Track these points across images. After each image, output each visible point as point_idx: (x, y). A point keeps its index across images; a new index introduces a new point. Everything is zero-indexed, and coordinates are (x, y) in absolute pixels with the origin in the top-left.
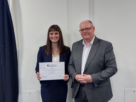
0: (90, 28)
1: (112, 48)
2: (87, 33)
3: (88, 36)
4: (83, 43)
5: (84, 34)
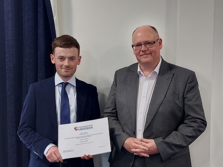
0: (154, 42)
2: (148, 52)
4: (139, 70)
5: (142, 53)
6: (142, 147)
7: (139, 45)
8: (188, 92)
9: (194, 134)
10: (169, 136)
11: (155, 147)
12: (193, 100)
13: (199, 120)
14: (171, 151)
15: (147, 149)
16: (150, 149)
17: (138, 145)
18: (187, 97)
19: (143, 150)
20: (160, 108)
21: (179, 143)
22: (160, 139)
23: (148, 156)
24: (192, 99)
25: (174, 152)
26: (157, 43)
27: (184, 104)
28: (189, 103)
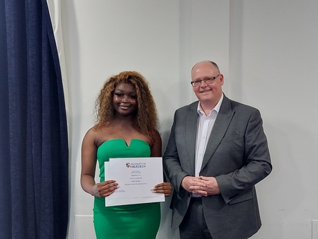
0: (214, 78)
1: (260, 121)
2: (208, 88)
4: (199, 109)
5: (201, 90)
7: (199, 81)
8: (249, 131)
15: (205, 186)
16: (209, 186)
19: (201, 187)
23: (206, 193)
26: (218, 79)
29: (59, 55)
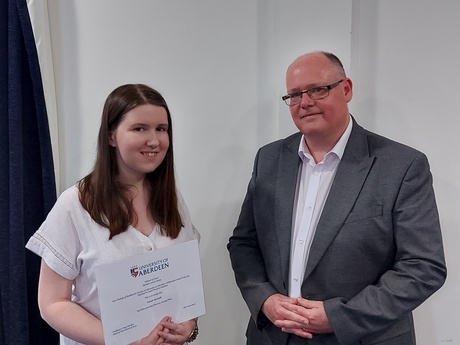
0: (329, 88)
2: (315, 109)
3: (319, 123)
4: (301, 148)
5: (303, 112)
6: (297, 316)
7: (297, 93)
8: (404, 200)
9: (413, 293)
10: (358, 296)
11: (324, 317)
12: (415, 219)
13: (426, 263)
14: (359, 330)
15: (307, 321)
16: (313, 322)
17: (289, 312)
18: (401, 212)
19: (298, 324)
20: (340, 236)
21: (376, 313)
22: (337, 302)
23: (310, 336)
24: (414, 215)
25: (365, 331)
26: (338, 89)
27: (394, 226)
28: (406, 224)
29: (37, 45)
